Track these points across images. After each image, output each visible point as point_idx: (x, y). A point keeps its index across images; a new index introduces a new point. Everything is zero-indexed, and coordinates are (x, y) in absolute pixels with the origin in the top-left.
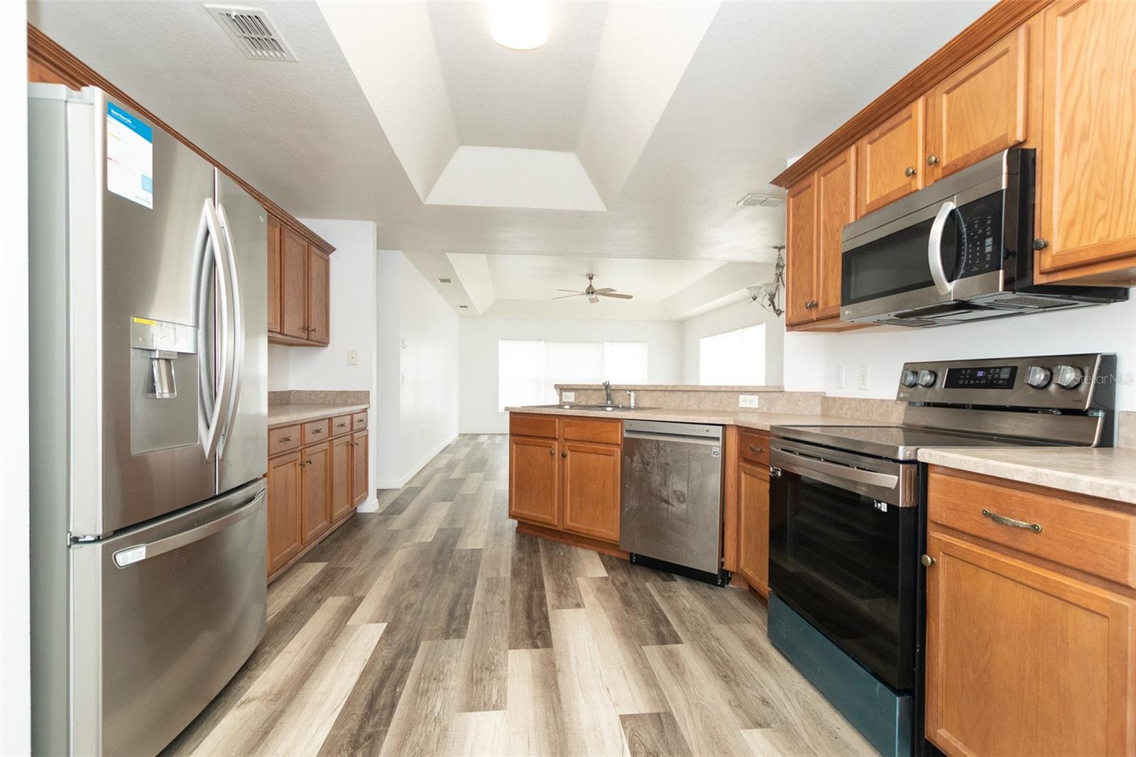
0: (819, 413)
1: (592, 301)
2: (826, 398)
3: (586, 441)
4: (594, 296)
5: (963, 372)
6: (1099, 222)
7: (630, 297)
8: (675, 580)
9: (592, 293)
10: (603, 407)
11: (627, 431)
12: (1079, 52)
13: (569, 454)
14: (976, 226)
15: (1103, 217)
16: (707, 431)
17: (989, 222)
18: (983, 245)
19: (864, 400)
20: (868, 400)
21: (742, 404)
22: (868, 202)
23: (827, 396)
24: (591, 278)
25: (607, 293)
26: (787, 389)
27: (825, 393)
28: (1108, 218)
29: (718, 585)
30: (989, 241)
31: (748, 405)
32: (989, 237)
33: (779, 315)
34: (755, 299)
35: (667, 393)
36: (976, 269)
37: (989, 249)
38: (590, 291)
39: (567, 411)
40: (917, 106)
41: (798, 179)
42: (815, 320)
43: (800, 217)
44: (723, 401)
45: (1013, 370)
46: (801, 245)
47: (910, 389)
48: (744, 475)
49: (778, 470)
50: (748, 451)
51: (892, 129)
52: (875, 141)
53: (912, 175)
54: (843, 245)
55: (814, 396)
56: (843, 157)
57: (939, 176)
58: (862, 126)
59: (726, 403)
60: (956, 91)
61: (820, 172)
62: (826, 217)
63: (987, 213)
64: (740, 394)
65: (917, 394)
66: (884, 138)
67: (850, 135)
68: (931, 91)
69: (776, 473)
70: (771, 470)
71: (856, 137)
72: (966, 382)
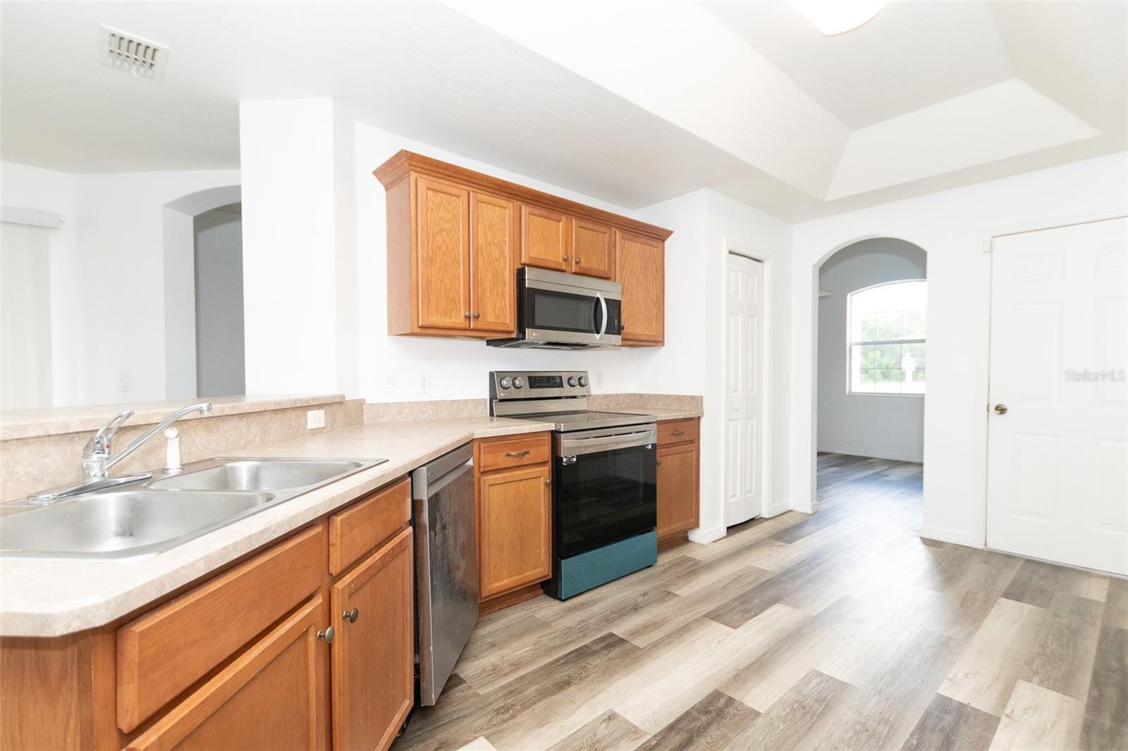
11: (429, 485)
14: (611, 311)
17: (616, 312)
21: (310, 424)
26: (347, 398)
30: (616, 321)
32: (616, 318)
36: (611, 331)
40: (564, 218)
41: (440, 176)
42: (469, 329)
43: (441, 218)
44: (292, 424)
45: (561, 377)
46: (444, 248)
47: (506, 391)
48: (491, 488)
49: (573, 457)
50: (501, 460)
51: (546, 218)
52: (534, 215)
53: (565, 260)
54: (527, 281)
55: (360, 404)
56: (503, 202)
57: (578, 271)
58: (527, 196)
59: (295, 426)
60: (583, 230)
61: (474, 193)
62: (481, 240)
63: (614, 305)
64: (308, 410)
65: (513, 393)
66: (540, 219)
67: (515, 192)
68: (571, 217)
69: (571, 460)
70: (565, 460)
71: (517, 198)
72: (541, 384)
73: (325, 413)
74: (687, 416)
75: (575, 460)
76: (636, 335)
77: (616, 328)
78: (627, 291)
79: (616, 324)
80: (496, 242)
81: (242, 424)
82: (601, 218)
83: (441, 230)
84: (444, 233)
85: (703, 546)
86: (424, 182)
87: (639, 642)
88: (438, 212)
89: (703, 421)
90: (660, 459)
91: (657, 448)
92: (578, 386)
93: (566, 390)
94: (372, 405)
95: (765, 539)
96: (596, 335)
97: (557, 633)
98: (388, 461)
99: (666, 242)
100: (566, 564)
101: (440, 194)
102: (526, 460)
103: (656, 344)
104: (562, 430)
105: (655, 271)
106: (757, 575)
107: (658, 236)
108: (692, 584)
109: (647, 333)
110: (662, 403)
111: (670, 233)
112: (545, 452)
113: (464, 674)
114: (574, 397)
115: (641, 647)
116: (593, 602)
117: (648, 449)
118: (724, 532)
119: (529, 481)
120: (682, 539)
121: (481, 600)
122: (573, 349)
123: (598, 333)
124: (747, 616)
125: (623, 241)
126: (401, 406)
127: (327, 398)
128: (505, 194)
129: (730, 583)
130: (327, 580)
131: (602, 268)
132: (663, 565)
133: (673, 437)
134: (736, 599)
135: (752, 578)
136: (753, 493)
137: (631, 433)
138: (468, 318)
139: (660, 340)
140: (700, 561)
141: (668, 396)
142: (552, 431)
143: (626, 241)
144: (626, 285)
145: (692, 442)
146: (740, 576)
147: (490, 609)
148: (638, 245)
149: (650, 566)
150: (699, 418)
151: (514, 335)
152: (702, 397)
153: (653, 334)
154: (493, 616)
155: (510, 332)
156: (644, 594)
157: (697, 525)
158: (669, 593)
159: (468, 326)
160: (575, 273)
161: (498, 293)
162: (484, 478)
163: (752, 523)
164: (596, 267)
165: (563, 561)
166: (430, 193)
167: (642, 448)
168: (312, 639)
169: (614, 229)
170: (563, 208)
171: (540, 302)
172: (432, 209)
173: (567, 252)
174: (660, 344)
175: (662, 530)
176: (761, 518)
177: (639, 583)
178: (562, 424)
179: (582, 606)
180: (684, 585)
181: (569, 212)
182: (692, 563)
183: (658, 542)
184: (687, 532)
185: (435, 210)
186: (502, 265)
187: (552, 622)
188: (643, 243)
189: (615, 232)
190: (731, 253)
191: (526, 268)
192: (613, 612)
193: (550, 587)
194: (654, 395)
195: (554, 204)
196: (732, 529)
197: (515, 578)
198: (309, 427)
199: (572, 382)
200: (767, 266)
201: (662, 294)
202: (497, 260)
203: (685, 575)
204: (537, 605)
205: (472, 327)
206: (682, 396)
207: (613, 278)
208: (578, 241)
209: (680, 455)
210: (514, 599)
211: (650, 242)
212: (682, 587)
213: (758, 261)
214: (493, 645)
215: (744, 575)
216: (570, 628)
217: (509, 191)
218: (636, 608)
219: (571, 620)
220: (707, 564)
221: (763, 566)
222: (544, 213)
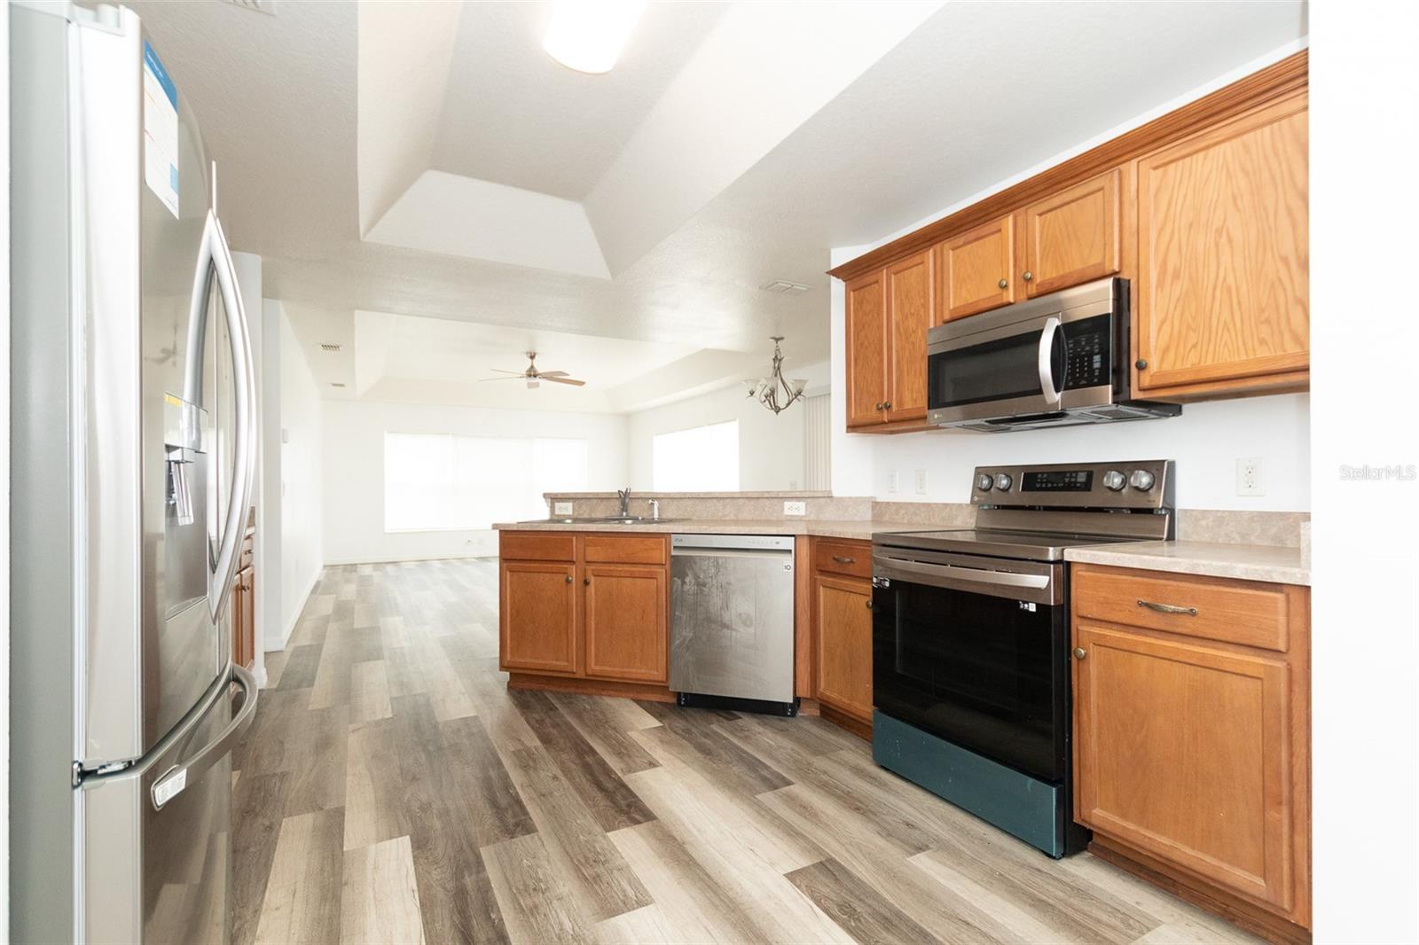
0: (870, 519)
1: (530, 386)
2: (877, 503)
3: (617, 563)
4: (537, 380)
5: (1040, 476)
6: (1190, 351)
7: (582, 383)
8: (741, 718)
9: (535, 376)
10: (621, 520)
11: (675, 547)
12: (1170, 204)
13: (592, 580)
14: (1083, 343)
15: (1194, 346)
16: (777, 543)
17: (1097, 341)
18: (1091, 362)
19: (924, 504)
20: (929, 504)
21: (787, 512)
22: (951, 307)
23: (878, 500)
24: (532, 357)
25: (551, 377)
26: (835, 494)
27: (875, 498)
28: (1199, 346)
29: (789, 716)
30: (1097, 358)
31: (795, 513)
32: (1097, 354)
33: (777, 412)
34: (752, 393)
35: (698, 501)
36: (1083, 382)
37: (1097, 365)
38: (532, 373)
39: (568, 526)
40: (1009, 220)
41: (861, 272)
42: (886, 423)
43: (864, 312)
44: (766, 509)
45: (1089, 474)
46: (866, 343)
47: (985, 493)
48: (823, 589)
49: (885, 580)
50: (830, 562)
51: (979, 237)
53: (1005, 287)
54: (929, 347)
55: (864, 501)
56: (918, 258)
57: (1033, 292)
58: (944, 231)
59: (769, 511)
60: (1048, 214)
62: (898, 317)
63: (1094, 328)
64: (785, 501)
65: (995, 497)
66: (968, 246)
68: (1024, 208)
69: (882, 583)
70: (875, 580)
71: (936, 240)
72: (1044, 485)
73: (806, 505)
75: (887, 584)
77: (1097, 374)
80: (913, 311)
82: (1084, 169)
83: (864, 325)
84: (867, 326)
88: (861, 310)
92: (1128, 490)
101: (862, 290)
102: (852, 570)
109: (1264, 353)
125: (1159, 172)
128: (921, 246)
133: (1144, 612)
137: (986, 570)
138: (881, 410)
143: (1169, 167)
145: (1248, 650)
149: (1046, 854)
153: (1293, 350)
159: (882, 419)
164: (1079, 266)
170: (1001, 209)
185: (859, 307)
188: (1239, 133)
195: (984, 213)
205: (886, 419)
217: (924, 239)
222: (972, 235)
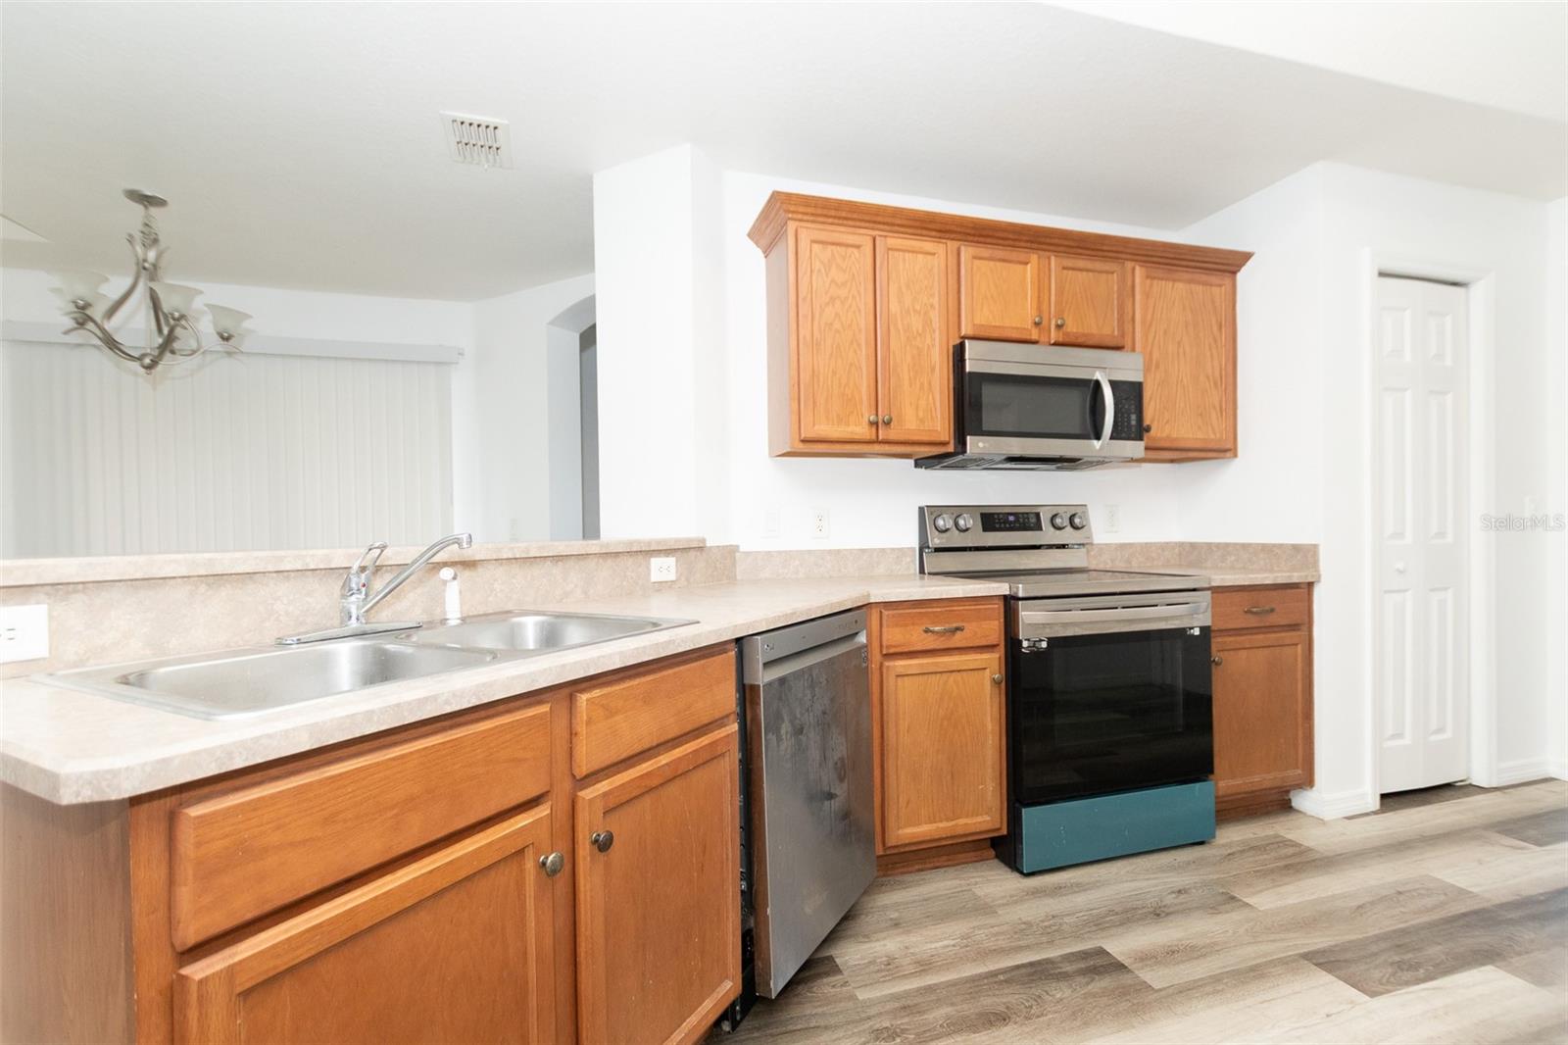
5: (996, 516)
14: (1124, 401)
16: (856, 622)
17: (1133, 402)
18: (1129, 419)
21: (655, 576)
23: (747, 550)
30: (1133, 417)
31: (665, 576)
32: (1133, 413)
36: (1124, 435)
40: (1034, 258)
41: (830, 220)
42: (877, 442)
43: (833, 281)
44: (629, 574)
45: (1038, 515)
46: (837, 325)
47: (944, 535)
48: (899, 679)
49: (1041, 640)
50: (917, 639)
51: (1004, 261)
52: (981, 258)
53: (1037, 324)
54: (967, 362)
55: (731, 551)
56: (928, 245)
57: (1061, 340)
58: (968, 231)
59: (632, 578)
60: (1070, 272)
61: (883, 238)
62: (894, 307)
63: (1130, 394)
64: (652, 557)
65: (957, 540)
66: (992, 263)
67: (948, 228)
68: (1047, 253)
69: (1037, 645)
70: (1025, 644)
71: (952, 236)
72: (1003, 525)
73: (677, 561)
74: (1280, 581)
75: (1044, 645)
76: (1176, 439)
77: (1133, 429)
78: (1157, 366)
79: (1133, 423)
80: (918, 307)
81: (557, 570)
82: (1105, 248)
83: (833, 299)
84: (838, 303)
85: (1321, 822)
86: (808, 233)
87: (1156, 977)
88: (827, 275)
89: (1318, 593)
90: (1221, 654)
91: (1213, 634)
92: (1069, 529)
93: (1048, 535)
94: (748, 554)
95: (1475, 827)
96: (1095, 442)
97: (1005, 928)
98: (698, 622)
99: (1239, 276)
100: (1028, 814)
101: (830, 248)
102: (958, 640)
103: (1222, 455)
104: (1021, 595)
105: (1215, 328)
106: (1442, 898)
107: (1226, 265)
108: (1282, 890)
109: (1200, 435)
110: (1233, 558)
111: (1246, 257)
112: (992, 629)
113: (843, 959)
114: (1063, 546)
115: (1156, 985)
116: (1080, 888)
117: (1193, 635)
118: (1374, 803)
119: (965, 674)
120: (1278, 803)
121: (885, 849)
122: (1058, 469)
123: (1098, 438)
124: (1407, 976)
125: (1148, 281)
126: (787, 556)
127: (677, 541)
128: (934, 233)
129: (1372, 903)
130: (567, 785)
131: (1107, 331)
132: (1229, 845)
133: (1250, 616)
134: (1378, 938)
135: (1429, 902)
136: (1448, 735)
137: (1156, 606)
138: (875, 424)
139: (1229, 445)
140: (1309, 850)
141: (1245, 546)
142: (1005, 597)
143: (1155, 282)
144: (1156, 355)
145: (1294, 627)
146: (1400, 893)
147: (903, 867)
148: (1180, 286)
149: (1202, 843)
150: (1310, 585)
151: (951, 449)
152: (1315, 546)
153: (1212, 436)
154: (908, 878)
155: (944, 444)
156: (1180, 892)
157: (1308, 781)
158: (1233, 898)
159: (874, 437)
160: (1056, 344)
161: (922, 384)
162: (887, 664)
163: (1448, 793)
164: (1094, 331)
165: (1023, 810)
166: (816, 247)
167: (1180, 633)
168: (530, 865)
169: (1129, 265)
170: (1032, 242)
171: (989, 393)
172: (819, 271)
173: (1039, 309)
174: (1228, 454)
175: (1227, 780)
176: (1471, 785)
177: (1172, 868)
178: (1020, 586)
179: (1057, 890)
180: (1267, 889)
181: (1044, 247)
182: (1291, 851)
183: (1216, 803)
184: (1288, 792)
185: (823, 271)
186: (928, 341)
187: (999, 906)
188: (1190, 281)
189: (1134, 269)
190: (1382, 274)
191: (967, 342)
192: (1111, 912)
193: (1005, 848)
194: (1218, 545)
195: (1016, 237)
196: (1392, 800)
197: (941, 825)
198: (654, 578)
199: (1058, 521)
200: (1478, 293)
201: (1230, 367)
202: (920, 335)
203: (1272, 871)
204: (980, 874)
205: (880, 438)
206: (1274, 545)
207: (1128, 343)
208: (1060, 292)
209: (1266, 651)
210: (945, 858)
211: (1204, 278)
212: (1261, 891)
213: (1455, 284)
214: (896, 925)
215: (1409, 891)
216: (1029, 924)
217: (938, 227)
218: (1159, 914)
219: (1034, 911)
220: (1327, 858)
221: (1462, 882)
222: (1000, 253)
